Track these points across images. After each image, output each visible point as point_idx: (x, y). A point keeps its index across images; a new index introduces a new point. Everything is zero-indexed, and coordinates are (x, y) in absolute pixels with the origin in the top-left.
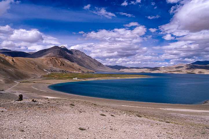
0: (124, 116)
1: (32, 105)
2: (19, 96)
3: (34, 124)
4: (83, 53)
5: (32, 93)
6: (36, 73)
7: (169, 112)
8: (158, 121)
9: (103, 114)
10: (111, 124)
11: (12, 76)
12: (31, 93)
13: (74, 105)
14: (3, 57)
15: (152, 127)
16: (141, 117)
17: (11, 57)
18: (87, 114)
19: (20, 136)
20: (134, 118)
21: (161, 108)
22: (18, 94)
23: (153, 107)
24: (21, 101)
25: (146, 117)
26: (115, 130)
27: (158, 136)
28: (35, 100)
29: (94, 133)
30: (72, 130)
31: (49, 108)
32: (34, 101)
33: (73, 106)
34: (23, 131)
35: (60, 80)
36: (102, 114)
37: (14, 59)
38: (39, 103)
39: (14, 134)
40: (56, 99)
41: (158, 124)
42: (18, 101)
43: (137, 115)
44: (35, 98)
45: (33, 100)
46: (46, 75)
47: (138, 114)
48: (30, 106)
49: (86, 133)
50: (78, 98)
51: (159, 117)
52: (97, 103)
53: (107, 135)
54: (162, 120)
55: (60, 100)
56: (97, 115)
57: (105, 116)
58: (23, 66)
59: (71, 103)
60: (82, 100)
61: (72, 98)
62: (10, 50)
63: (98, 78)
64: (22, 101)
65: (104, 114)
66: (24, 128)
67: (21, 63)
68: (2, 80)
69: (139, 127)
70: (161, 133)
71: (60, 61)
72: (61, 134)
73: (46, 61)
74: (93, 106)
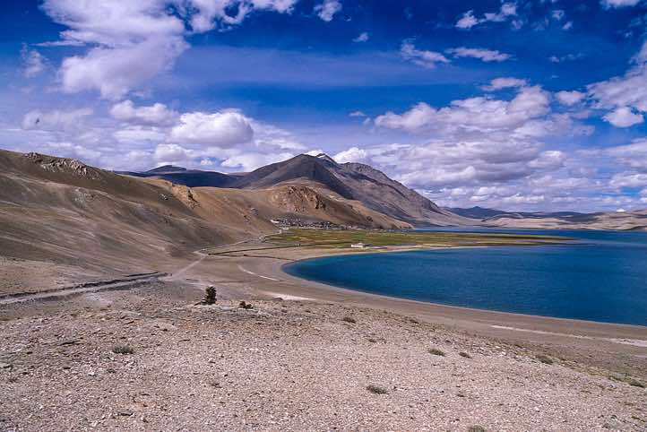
0: (500, 359)
1: (240, 317)
2: (208, 290)
3: (246, 369)
4: (379, 172)
5: (241, 284)
6: (251, 230)
7: (639, 353)
8: (604, 380)
9: (437, 348)
10: (459, 379)
11: (188, 236)
12: (237, 284)
13: (353, 321)
14: (167, 188)
15: (584, 395)
16: (550, 362)
17: (185, 188)
18: (391, 349)
19: (208, 399)
20: (529, 364)
21: (613, 340)
22: (203, 286)
23: (590, 335)
24: (210, 303)
25: (566, 364)
26: (473, 399)
27: (606, 426)
28: (247, 304)
29: (411, 404)
30: (348, 391)
31: (286, 327)
32: (245, 307)
33: (351, 324)
34: (216, 385)
35: (315, 250)
36: (433, 351)
37: (193, 191)
38: (260, 313)
39: (194, 391)
40: (305, 302)
41: (603, 388)
42: (204, 304)
43: (540, 358)
44: (247, 297)
45: (243, 304)
46: (278, 235)
47: (541, 354)
48: (235, 318)
49: (387, 402)
50: (365, 300)
51: (608, 366)
52: (418, 316)
53: (449, 411)
54: (619, 375)
55: (316, 304)
56: (418, 351)
57: (442, 354)
58: (216, 210)
59: (344, 314)
60: (375, 308)
61: (348, 300)
62: (184, 169)
63: (421, 244)
64: (214, 305)
65: (440, 348)
66: (218, 378)
67: (211, 201)
68: (163, 249)
69: (544, 393)
70: (614, 416)
71: (314, 197)
72: (319, 400)
73: (277, 197)
74: (409, 325)
